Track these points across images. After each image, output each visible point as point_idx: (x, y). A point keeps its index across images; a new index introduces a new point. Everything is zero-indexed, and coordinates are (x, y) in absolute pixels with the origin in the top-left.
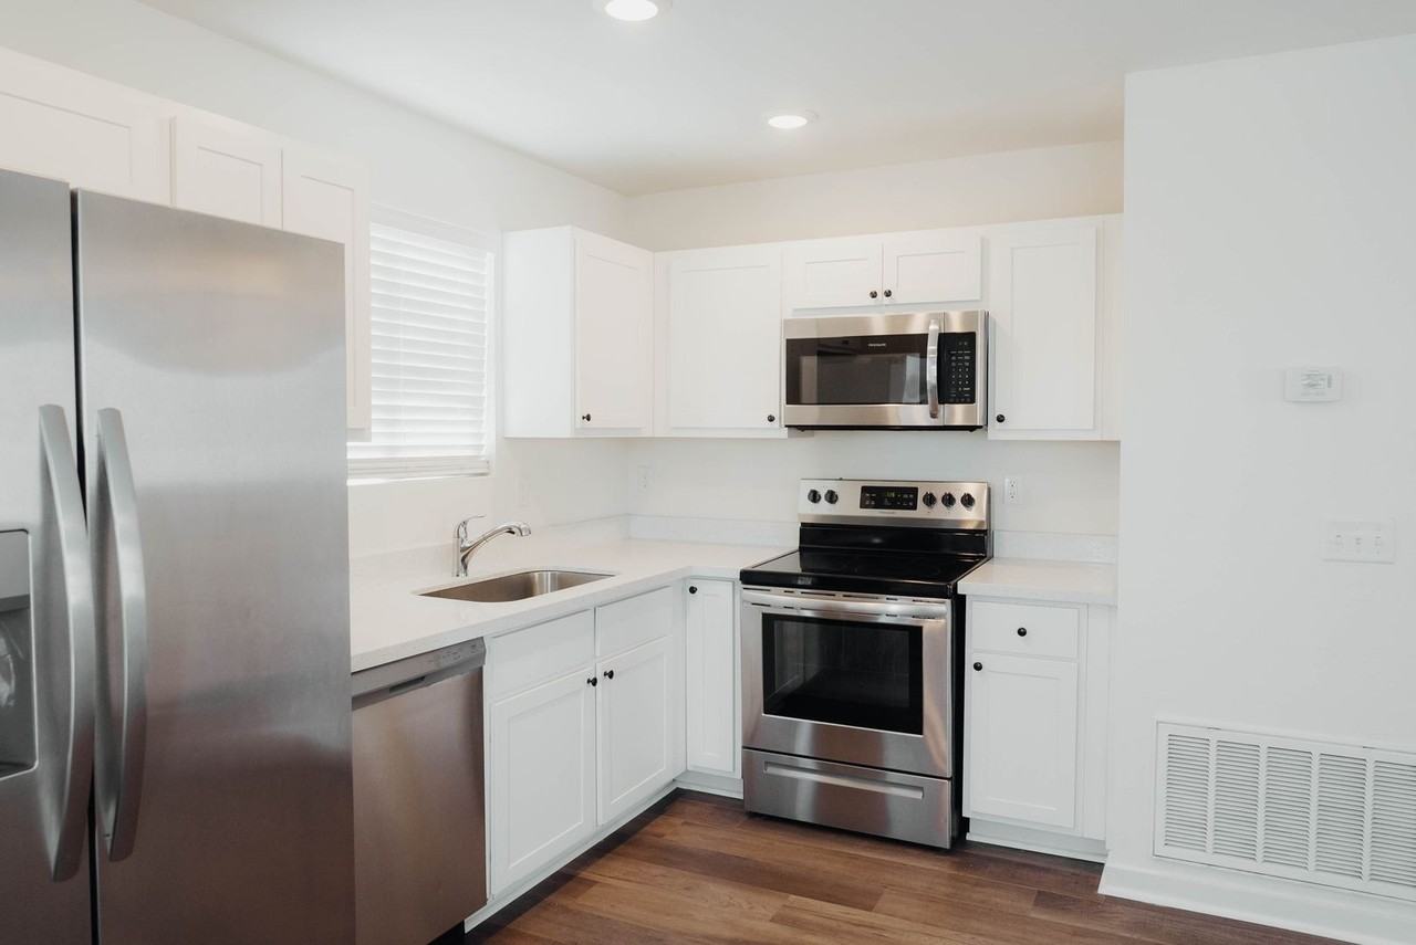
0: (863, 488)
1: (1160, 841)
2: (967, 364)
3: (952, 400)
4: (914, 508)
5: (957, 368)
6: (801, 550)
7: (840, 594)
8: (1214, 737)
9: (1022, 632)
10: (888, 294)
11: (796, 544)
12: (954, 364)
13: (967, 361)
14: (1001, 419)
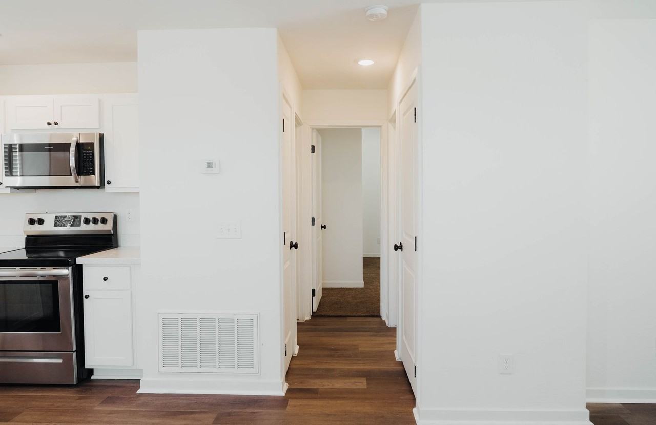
0: (56, 217)
1: (161, 365)
2: (91, 157)
3: (84, 174)
4: (79, 225)
5: (86, 159)
6: (26, 248)
7: (39, 268)
8: (180, 317)
9: (105, 279)
10: (56, 124)
11: (24, 246)
12: (85, 157)
13: (91, 156)
14: (109, 183)
